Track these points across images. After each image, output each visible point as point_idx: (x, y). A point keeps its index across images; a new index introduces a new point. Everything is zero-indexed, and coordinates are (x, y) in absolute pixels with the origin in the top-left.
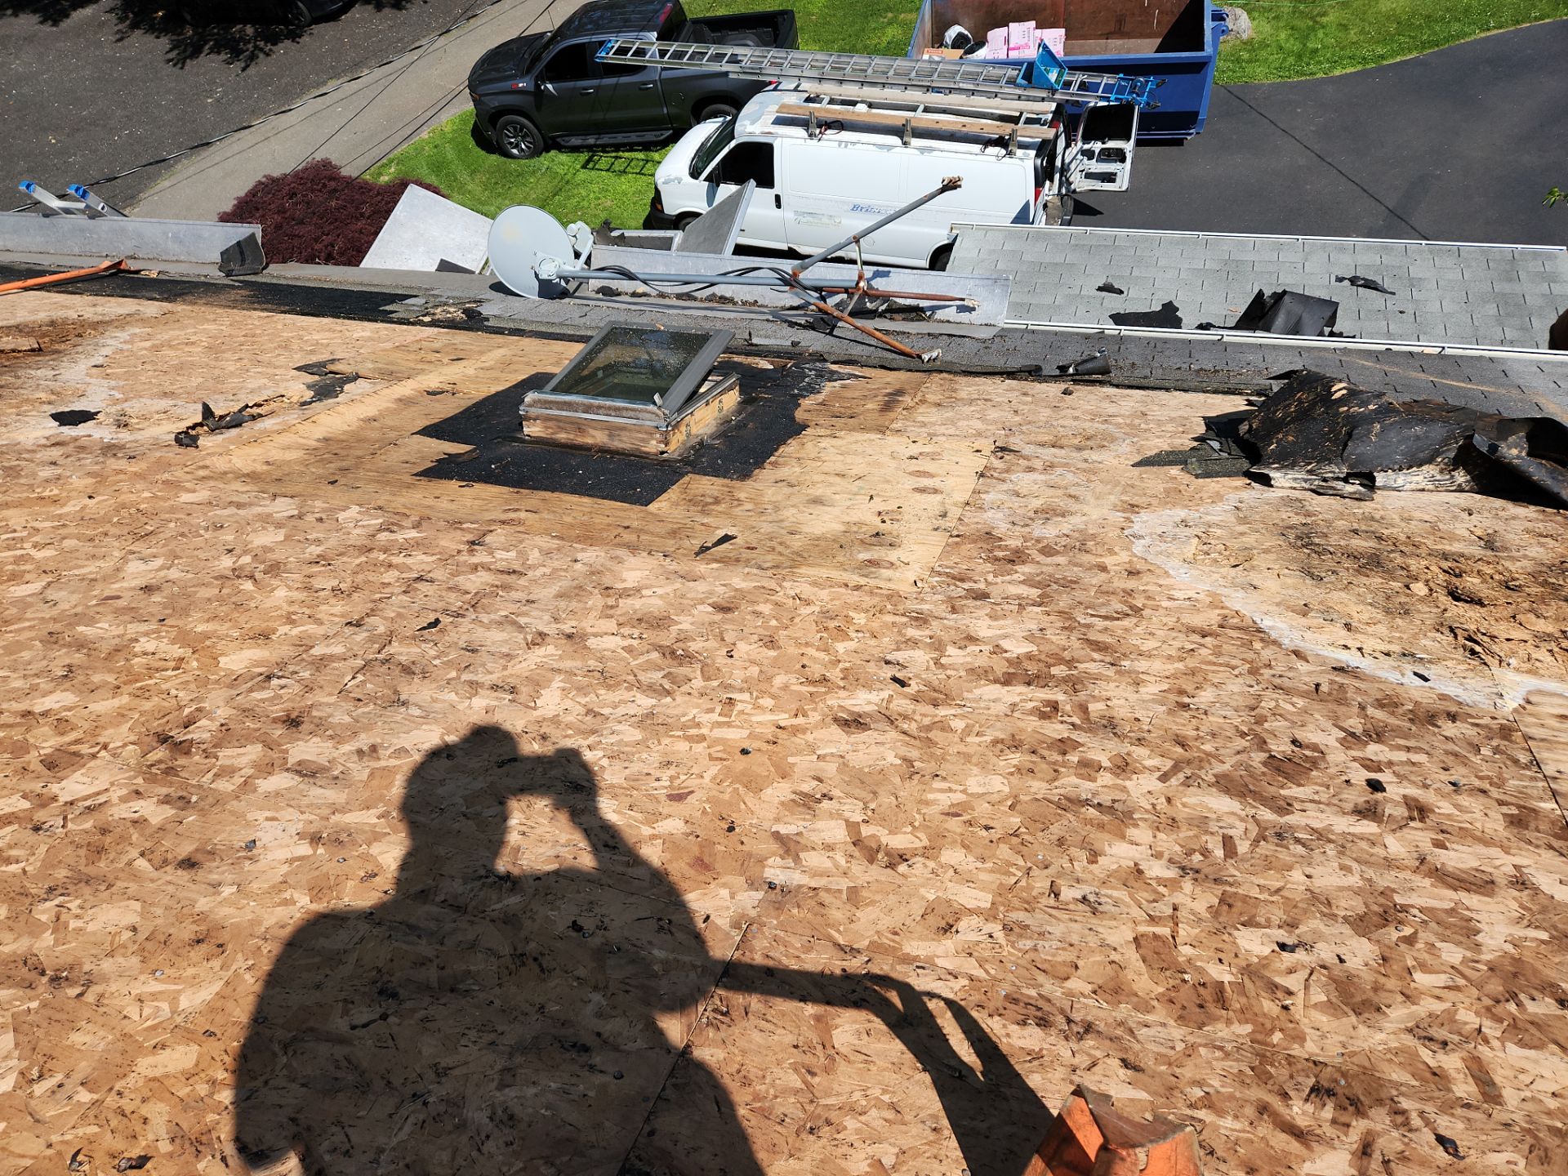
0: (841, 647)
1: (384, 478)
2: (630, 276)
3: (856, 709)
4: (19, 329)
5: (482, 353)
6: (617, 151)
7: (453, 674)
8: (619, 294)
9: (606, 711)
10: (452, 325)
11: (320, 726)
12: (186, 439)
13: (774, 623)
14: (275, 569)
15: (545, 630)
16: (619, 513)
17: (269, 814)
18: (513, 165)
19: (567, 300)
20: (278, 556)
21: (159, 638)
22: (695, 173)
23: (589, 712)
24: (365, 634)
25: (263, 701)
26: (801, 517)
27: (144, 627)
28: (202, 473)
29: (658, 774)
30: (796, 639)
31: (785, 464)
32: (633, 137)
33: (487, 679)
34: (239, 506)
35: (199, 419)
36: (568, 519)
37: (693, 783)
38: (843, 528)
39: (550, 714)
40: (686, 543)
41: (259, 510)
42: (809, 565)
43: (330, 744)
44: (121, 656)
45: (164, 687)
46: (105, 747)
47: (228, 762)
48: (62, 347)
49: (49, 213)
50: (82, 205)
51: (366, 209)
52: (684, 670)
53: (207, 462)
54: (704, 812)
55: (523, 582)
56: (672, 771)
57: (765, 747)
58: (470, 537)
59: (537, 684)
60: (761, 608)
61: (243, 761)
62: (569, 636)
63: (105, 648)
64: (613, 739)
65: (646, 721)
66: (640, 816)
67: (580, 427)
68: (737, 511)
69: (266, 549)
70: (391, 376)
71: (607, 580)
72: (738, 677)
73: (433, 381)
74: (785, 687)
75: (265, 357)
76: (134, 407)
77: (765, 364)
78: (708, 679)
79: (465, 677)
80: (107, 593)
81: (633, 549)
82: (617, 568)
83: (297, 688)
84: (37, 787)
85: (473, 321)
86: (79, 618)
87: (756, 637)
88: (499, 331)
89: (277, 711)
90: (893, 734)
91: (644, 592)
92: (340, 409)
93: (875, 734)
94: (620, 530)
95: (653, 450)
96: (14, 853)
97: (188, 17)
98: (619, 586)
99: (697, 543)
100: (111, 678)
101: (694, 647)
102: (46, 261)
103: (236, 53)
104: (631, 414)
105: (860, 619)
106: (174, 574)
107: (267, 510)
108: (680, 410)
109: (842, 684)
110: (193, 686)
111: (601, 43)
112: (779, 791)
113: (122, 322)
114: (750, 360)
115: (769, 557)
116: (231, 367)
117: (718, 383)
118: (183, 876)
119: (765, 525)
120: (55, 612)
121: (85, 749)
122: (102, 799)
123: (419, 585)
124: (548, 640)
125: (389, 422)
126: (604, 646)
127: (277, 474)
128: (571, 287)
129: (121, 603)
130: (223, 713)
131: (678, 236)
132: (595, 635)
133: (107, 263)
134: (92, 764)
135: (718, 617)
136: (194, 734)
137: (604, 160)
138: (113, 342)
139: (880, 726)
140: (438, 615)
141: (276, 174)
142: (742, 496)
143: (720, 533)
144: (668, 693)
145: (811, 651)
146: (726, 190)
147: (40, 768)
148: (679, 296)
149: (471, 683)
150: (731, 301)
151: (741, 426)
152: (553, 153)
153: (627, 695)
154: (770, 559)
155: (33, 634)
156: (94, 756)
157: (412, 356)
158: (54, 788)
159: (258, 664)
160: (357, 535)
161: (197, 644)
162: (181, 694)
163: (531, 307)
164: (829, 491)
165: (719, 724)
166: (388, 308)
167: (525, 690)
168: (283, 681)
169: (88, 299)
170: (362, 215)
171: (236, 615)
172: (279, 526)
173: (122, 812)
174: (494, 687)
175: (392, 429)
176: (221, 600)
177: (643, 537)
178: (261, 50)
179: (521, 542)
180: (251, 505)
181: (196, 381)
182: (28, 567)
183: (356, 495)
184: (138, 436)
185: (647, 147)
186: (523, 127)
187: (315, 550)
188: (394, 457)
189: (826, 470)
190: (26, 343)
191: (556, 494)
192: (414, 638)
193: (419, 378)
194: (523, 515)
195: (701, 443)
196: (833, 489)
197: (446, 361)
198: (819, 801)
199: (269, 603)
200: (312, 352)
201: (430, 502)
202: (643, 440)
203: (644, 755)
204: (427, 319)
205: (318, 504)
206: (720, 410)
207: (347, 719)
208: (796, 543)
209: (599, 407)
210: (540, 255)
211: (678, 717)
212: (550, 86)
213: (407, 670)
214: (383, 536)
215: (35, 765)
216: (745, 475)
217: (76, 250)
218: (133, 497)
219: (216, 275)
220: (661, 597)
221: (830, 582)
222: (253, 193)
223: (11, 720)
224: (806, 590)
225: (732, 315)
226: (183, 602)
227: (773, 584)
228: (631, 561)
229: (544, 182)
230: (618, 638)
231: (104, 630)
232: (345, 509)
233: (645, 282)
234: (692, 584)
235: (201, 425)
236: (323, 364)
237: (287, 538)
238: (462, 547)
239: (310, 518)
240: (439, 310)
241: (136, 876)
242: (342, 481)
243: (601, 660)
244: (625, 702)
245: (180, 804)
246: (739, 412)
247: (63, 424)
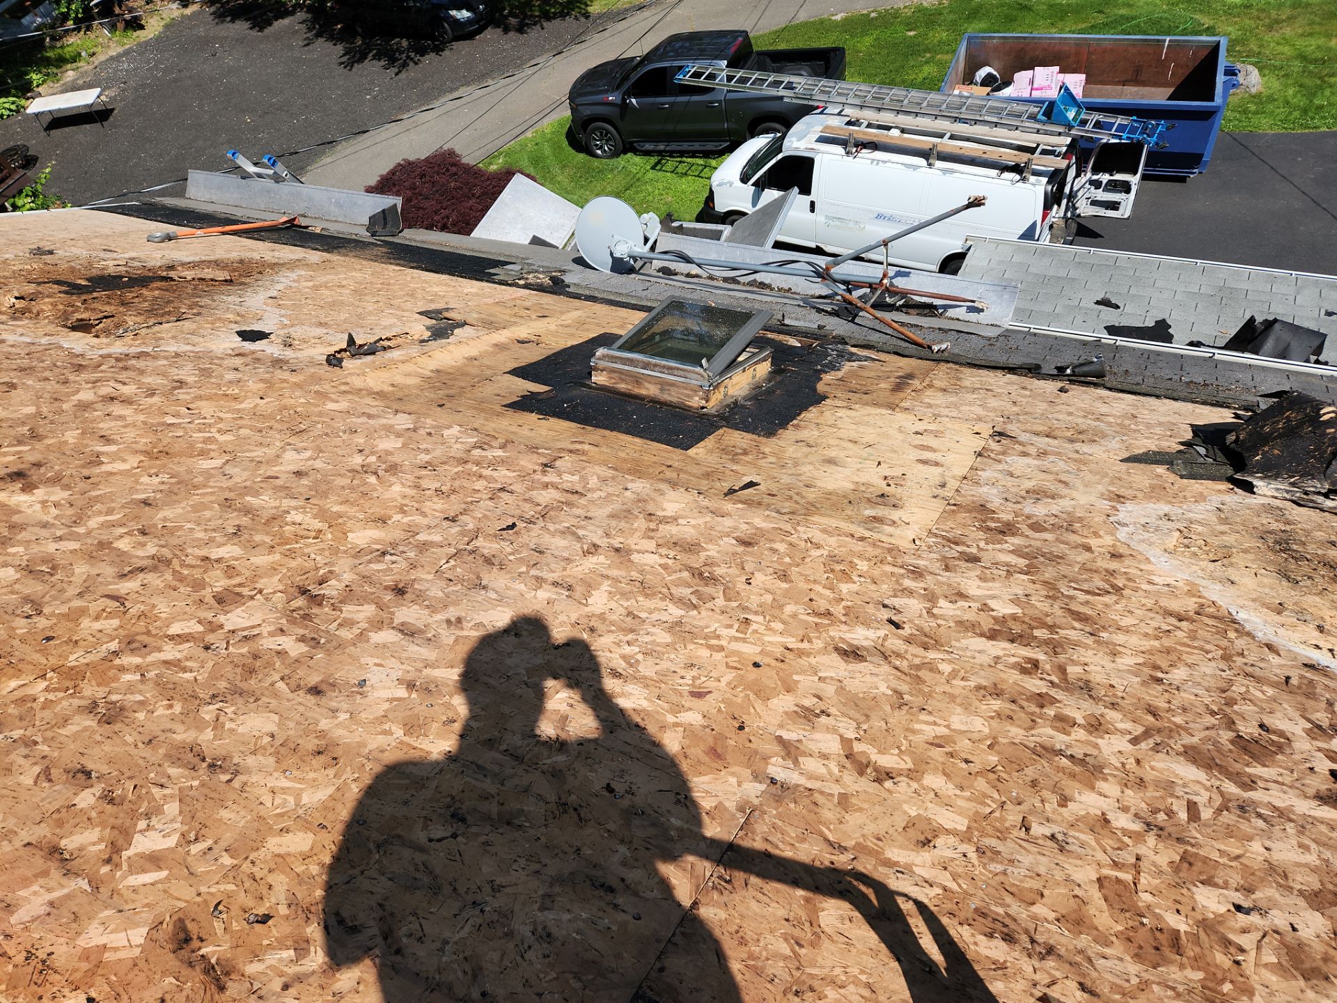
0: (845, 588)
1: (481, 406)
2: (688, 260)
3: (855, 642)
4: (217, 264)
5: (562, 313)
6: (681, 156)
7: (524, 569)
8: (676, 274)
9: (643, 615)
10: (540, 288)
11: (420, 597)
12: (334, 361)
13: (787, 560)
14: (393, 469)
15: (598, 543)
16: (665, 455)
17: (377, 661)
18: (596, 163)
19: (633, 276)
20: (396, 459)
21: (304, 512)
22: (745, 179)
23: (629, 614)
24: (458, 529)
25: (378, 571)
26: (816, 473)
27: (294, 503)
28: (343, 388)
29: (683, 673)
30: (806, 576)
31: (805, 427)
32: (697, 146)
33: (551, 577)
34: (370, 416)
35: (344, 346)
36: (622, 455)
37: (711, 684)
38: (852, 487)
39: (598, 612)
40: (717, 485)
41: (383, 421)
42: (821, 515)
43: (426, 612)
44: (277, 523)
45: (306, 551)
46: (260, 592)
47: (349, 616)
48: (247, 280)
49: (246, 176)
50: (271, 172)
51: (477, 191)
52: (709, 590)
53: (348, 380)
54: (719, 710)
55: (583, 501)
56: (694, 672)
57: (774, 663)
58: (544, 460)
59: (589, 586)
60: (777, 546)
61: (360, 616)
62: (617, 550)
63: (265, 515)
64: (648, 639)
65: (676, 627)
66: (666, 706)
67: (638, 380)
68: (762, 462)
69: (388, 453)
70: (490, 325)
71: (651, 508)
72: (754, 601)
73: (523, 332)
74: (794, 616)
75: (396, 302)
76: (297, 332)
77: (794, 342)
78: (730, 600)
79: (533, 572)
80: (269, 473)
81: (674, 485)
82: (660, 499)
83: (404, 565)
84: (209, 615)
85: (557, 287)
86: (247, 490)
87: (771, 570)
88: (577, 296)
89: (389, 580)
90: (886, 668)
91: (680, 521)
92: (451, 348)
93: (871, 666)
94: (664, 468)
95: (696, 405)
96: (189, 664)
97: (360, 30)
98: (659, 513)
99: (726, 486)
100: (268, 539)
101: (719, 571)
102: (239, 213)
103: (392, 61)
104: (681, 373)
105: (863, 566)
106: (318, 464)
107: (390, 422)
108: (722, 373)
109: (843, 619)
110: (327, 553)
111: (681, 68)
112: (785, 703)
113: (292, 265)
114: (781, 337)
115: (787, 504)
116: (370, 307)
117: (754, 354)
118: (311, 700)
119: (784, 477)
120: (230, 483)
121: (245, 591)
122: (256, 632)
123: (502, 494)
124: (600, 551)
125: (486, 362)
126: (644, 561)
127: (399, 395)
128: (637, 266)
129: (279, 482)
130: (348, 577)
131: (727, 230)
132: (638, 552)
133: (285, 219)
134: (250, 603)
135: (740, 549)
136: (325, 590)
137: (670, 164)
138: (285, 280)
139: (875, 659)
140: (515, 520)
141: (412, 159)
142: (767, 450)
143: (747, 480)
144: (695, 607)
145: (819, 588)
146: (771, 195)
147: (213, 602)
148: (725, 280)
149: (537, 578)
150: (768, 286)
151: (770, 392)
152: (629, 155)
153: (662, 605)
154: (787, 506)
155: (213, 498)
156: (252, 598)
157: (508, 311)
158: (221, 619)
159: (377, 542)
160: (457, 449)
161: (332, 520)
162: (318, 558)
163: (603, 278)
164: (842, 454)
165: (737, 639)
166: (492, 271)
167: (579, 590)
168: (394, 558)
169: (268, 245)
170: (473, 195)
171: (362, 501)
172: (398, 435)
173: (269, 643)
174: (555, 584)
175: (488, 367)
176: (352, 489)
177: (682, 476)
178: (412, 59)
179: (584, 469)
180: (379, 416)
181: (343, 316)
182: (213, 447)
183: (458, 417)
184: (299, 354)
185: (707, 154)
186: (608, 132)
187: (425, 458)
188: (489, 390)
189: (841, 436)
190: (222, 275)
191: (614, 433)
192: (495, 536)
193: (512, 329)
194: (586, 447)
195: (735, 403)
196: (846, 453)
197: (534, 317)
198: (818, 716)
199: (387, 495)
200: (432, 301)
201: (514, 428)
202: (688, 396)
203: (673, 656)
204: (522, 282)
205: (429, 421)
206: (754, 377)
207: (440, 594)
208: (811, 495)
209: (655, 365)
210: (617, 237)
211: (702, 628)
212: (634, 101)
213: (488, 561)
214: (477, 452)
215: (209, 599)
216: (770, 433)
217: (262, 207)
218: (292, 401)
219: (364, 235)
220: (694, 526)
221: (838, 532)
222: (392, 173)
223: (194, 563)
224: (817, 536)
225: (769, 299)
226: (324, 487)
227: (788, 527)
228: (671, 494)
229: (620, 178)
230: (656, 556)
231: (265, 501)
232: (449, 427)
233: (699, 265)
234: (720, 519)
235: (345, 350)
236: (439, 312)
237: (404, 445)
238: (537, 467)
239: (422, 432)
240: (531, 276)
241: (276, 695)
242: (448, 405)
243: (641, 572)
244: (659, 610)
245: (312, 643)
246: (769, 380)
247: (244, 339)
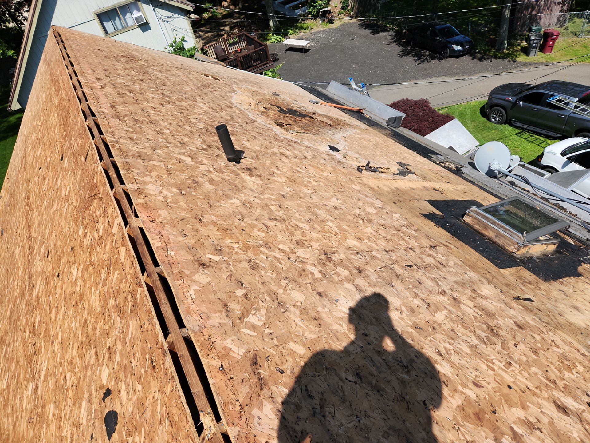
0: (567, 374)
1: (411, 210)
2: (527, 182)
3: (566, 405)
4: (329, 118)
5: (457, 184)
6: (533, 134)
7: (411, 287)
8: (517, 186)
9: (459, 334)
10: (450, 170)
11: (366, 277)
12: (359, 169)
13: (539, 345)
14: (370, 221)
15: (446, 291)
16: (488, 266)
17: (345, 295)
18: (489, 123)
19: (495, 180)
20: (372, 217)
21: (333, 223)
22: (563, 154)
23: (453, 330)
24: (388, 257)
25: (354, 259)
26: (566, 310)
27: (331, 218)
28: (360, 181)
29: (472, 371)
30: (547, 358)
31: (566, 285)
32: (544, 132)
33: (422, 296)
34: (366, 196)
35: (365, 165)
36: (468, 257)
37: (484, 383)
38: (585, 327)
39: (439, 322)
40: (511, 292)
41: (371, 200)
42: (563, 332)
43: (367, 285)
44: (323, 223)
45: (331, 239)
46: (311, 246)
47: (339, 272)
48: (338, 127)
49: (351, 88)
50: (360, 90)
52: (494, 339)
53: (363, 179)
54: (485, 398)
55: (444, 269)
56: (477, 373)
57: (519, 391)
58: (432, 244)
59: (437, 309)
60: (535, 336)
61: (343, 274)
62: (454, 299)
63: (320, 218)
64: (459, 346)
65: (473, 347)
66: (460, 381)
67: (486, 227)
68: (538, 292)
69: (369, 214)
70: (424, 178)
71: (475, 287)
72: (516, 356)
73: (437, 186)
74: (536, 374)
75: (389, 155)
76: (349, 153)
77: (571, 241)
78: (503, 349)
79: (414, 290)
80: (325, 203)
81: (489, 282)
82: (481, 285)
83: (364, 261)
84: (293, 247)
85: (458, 172)
86: (316, 206)
87: (529, 346)
88: (466, 179)
89: (357, 264)
90: (579, 426)
91: (488, 300)
92: (406, 181)
93: (571, 421)
94: (486, 272)
95: (511, 250)
96: (282, 261)
97: (412, 44)
98: (479, 292)
99: (516, 294)
100: (319, 228)
101: (501, 333)
102: (342, 101)
103: (419, 58)
104: (510, 233)
105: (581, 368)
106: (343, 207)
107: (374, 202)
108: (531, 241)
109: (562, 389)
110: (337, 243)
111: (552, 96)
112: (518, 413)
113: (355, 127)
114: (564, 236)
115: (546, 318)
116: (378, 153)
117: (550, 239)
118: (318, 297)
119: (548, 304)
120: (312, 201)
121: (306, 244)
122: (306, 261)
123: (410, 251)
124: (446, 295)
125: (418, 192)
126: (467, 311)
127: (380, 192)
128: (498, 176)
129: (328, 208)
130: (342, 256)
131: (548, 175)
132: (464, 304)
133: (358, 108)
134: (307, 249)
135: (516, 328)
136: (333, 257)
137: (526, 135)
138: (351, 132)
139: (575, 418)
140: (413, 264)
141: (410, 98)
142: (542, 287)
143: (527, 296)
144: (485, 343)
145: (552, 367)
146: (575, 167)
147: (295, 242)
148: (542, 198)
149: (416, 293)
150: (565, 210)
151: (551, 260)
152: (507, 125)
153: (469, 334)
154: (546, 319)
155: (305, 204)
156: (308, 247)
157: (433, 175)
158: (296, 250)
159: (356, 247)
160: (396, 224)
161: (343, 231)
162: (334, 243)
163: (481, 175)
164: (583, 307)
165: (503, 370)
166: (431, 155)
167: (432, 308)
168: (361, 257)
169: (348, 116)
170: (428, 121)
171: (355, 228)
172: (375, 208)
173: (309, 268)
174: (423, 300)
175: (418, 195)
176: (353, 222)
177: (494, 279)
178: (427, 60)
179: (449, 256)
180: (370, 198)
181: (368, 153)
182: (310, 185)
183: (401, 211)
184: (347, 162)
185: (547, 137)
186: (501, 112)
187: (383, 222)
188: (416, 204)
189: (585, 298)
190: (330, 122)
191: (467, 246)
192: (403, 267)
193: (433, 183)
194: (452, 247)
195: (532, 257)
196: (586, 308)
197: (444, 181)
198: (535, 429)
199: (365, 230)
200: (403, 159)
201: (423, 225)
202: (509, 245)
203: (468, 360)
204: (443, 165)
205: (389, 208)
206: (545, 249)
207: (375, 280)
208: (561, 320)
209: (498, 224)
210: (496, 161)
211: (486, 355)
212: (521, 103)
213: (397, 276)
214: (404, 228)
215: (294, 241)
216: (546, 280)
217: (351, 101)
218: (341, 179)
219: (384, 124)
220: (494, 306)
221: (570, 344)
223: (293, 225)
224: (559, 342)
225: (563, 215)
226: (343, 217)
227: (544, 330)
228: (487, 286)
229: (498, 134)
230: (472, 311)
231: (322, 213)
232: (396, 213)
233: (532, 187)
234: (508, 309)
235: (364, 167)
236: (405, 165)
237: (376, 213)
238: (428, 246)
239: (385, 211)
240: (448, 163)
241: (306, 289)
242: (398, 204)
243: (463, 314)
244: (467, 336)
245: (323, 275)
246: (553, 254)
247: (331, 149)
